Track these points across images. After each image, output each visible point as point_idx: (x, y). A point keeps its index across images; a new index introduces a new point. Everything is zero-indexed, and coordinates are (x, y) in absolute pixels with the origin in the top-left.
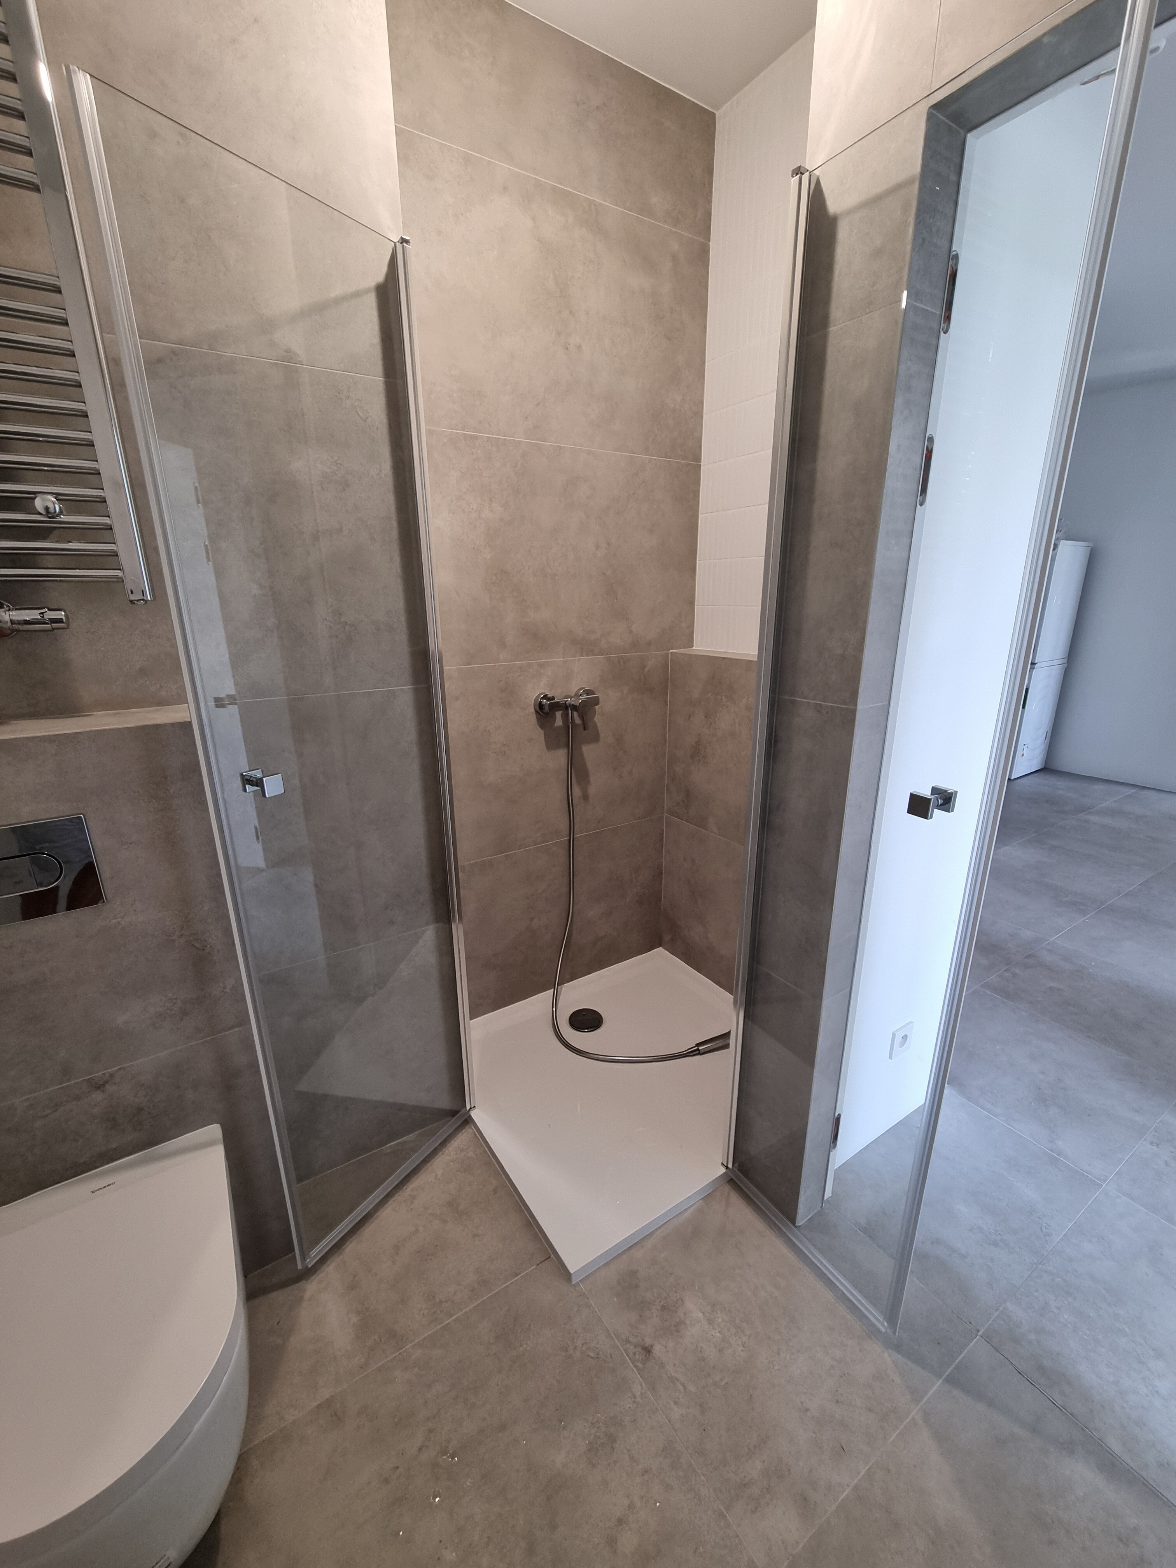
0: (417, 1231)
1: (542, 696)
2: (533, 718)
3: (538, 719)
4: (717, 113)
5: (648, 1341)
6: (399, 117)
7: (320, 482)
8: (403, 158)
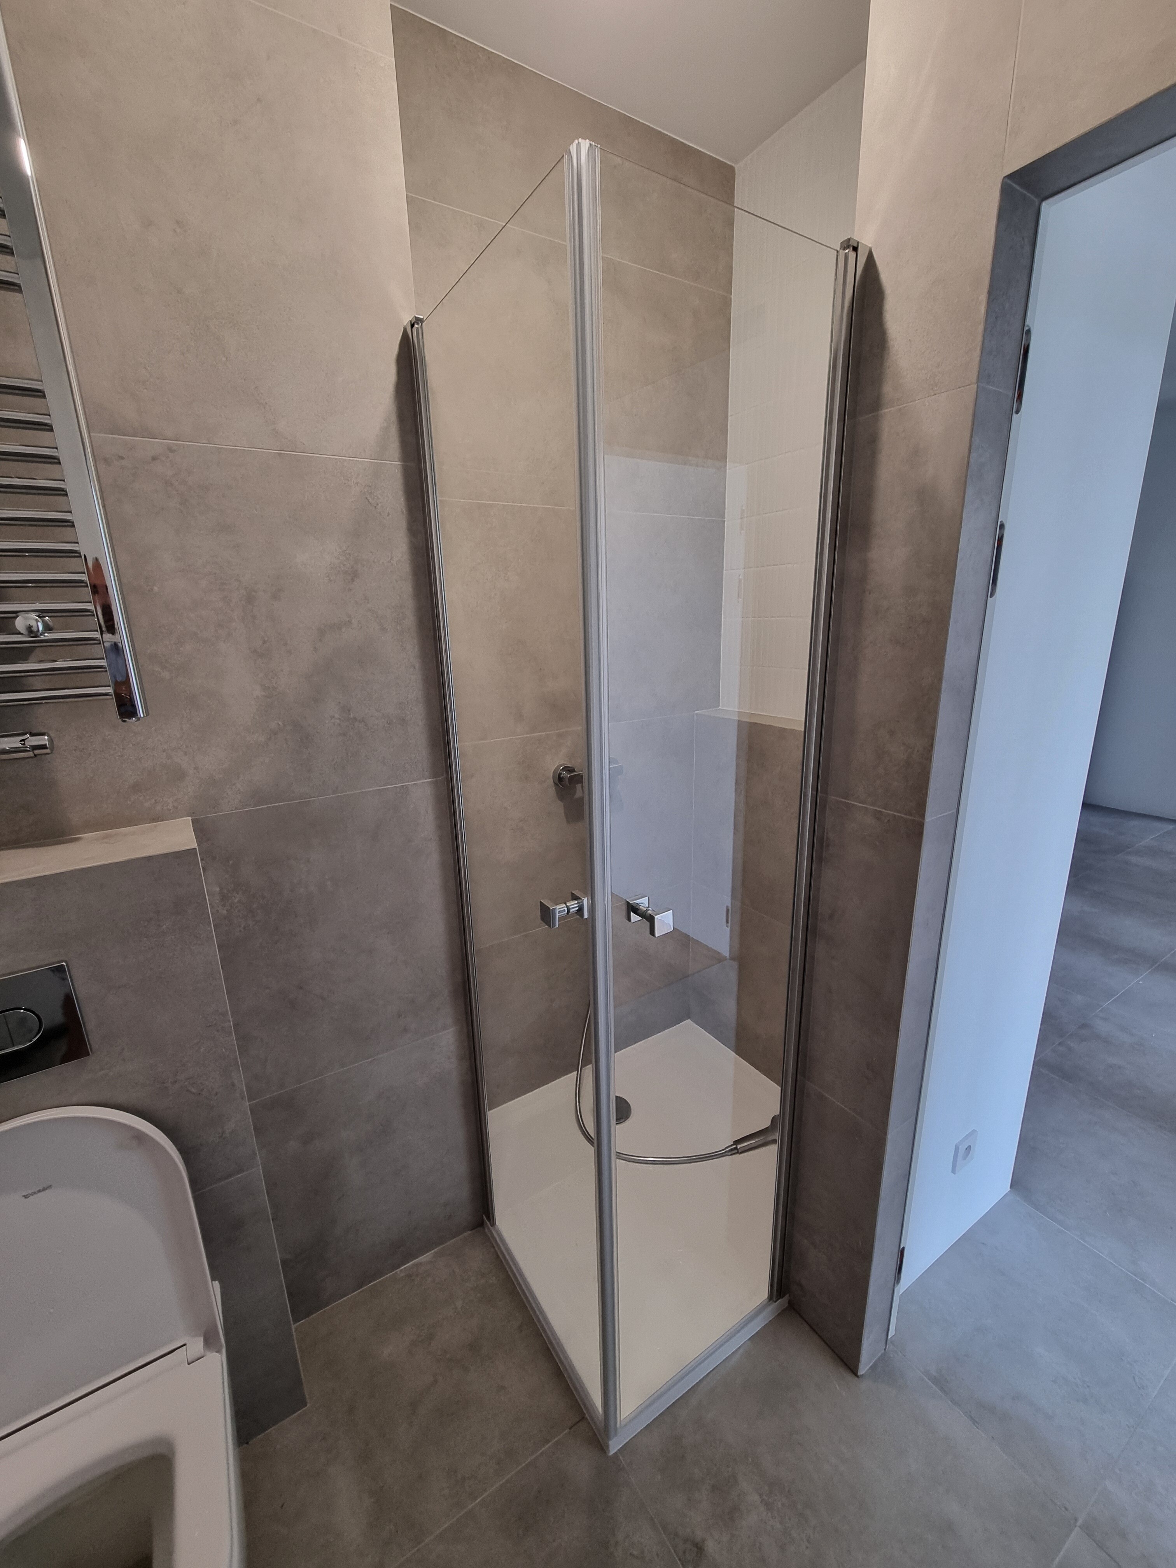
0: (436, 1381)
1: (562, 768)
2: (552, 791)
3: (557, 792)
4: (737, 167)
5: (699, 1534)
6: (410, 185)
7: (327, 575)
8: (414, 226)
